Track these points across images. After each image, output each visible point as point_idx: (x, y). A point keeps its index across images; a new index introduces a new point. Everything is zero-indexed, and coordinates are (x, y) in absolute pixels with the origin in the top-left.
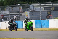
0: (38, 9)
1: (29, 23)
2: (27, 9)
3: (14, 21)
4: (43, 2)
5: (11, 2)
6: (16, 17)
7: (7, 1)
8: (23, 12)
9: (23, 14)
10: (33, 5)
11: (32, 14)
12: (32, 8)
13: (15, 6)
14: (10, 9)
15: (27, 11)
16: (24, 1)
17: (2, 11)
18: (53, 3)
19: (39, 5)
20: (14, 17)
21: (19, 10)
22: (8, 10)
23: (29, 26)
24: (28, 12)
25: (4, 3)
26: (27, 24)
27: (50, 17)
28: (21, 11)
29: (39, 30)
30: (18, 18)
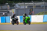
1: (27, 18)
4: (26, 1)
9: (10, 11)
13: (4, 5)
16: (11, 1)
18: (34, 2)
19: (23, 4)
20: (3, 13)
21: (7, 8)
23: (27, 20)
24: (14, 10)
26: (25, 18)
27: (32, 13)
30: (6, 14)
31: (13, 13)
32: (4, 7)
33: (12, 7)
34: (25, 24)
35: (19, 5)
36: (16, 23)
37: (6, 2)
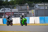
0: (42, 8)
2: (33, 8)
3: (11, 18)
4: (46, 2)
5: (20, 2)
6: (24, 14)
7: (17, 1)
8: (30, 10)
9: (30, 12)
10: (38, 4)
11: (37, 12)
12: (37, 7)
14: (19, 8)
15: (33, 9)
17: (12, 9)
19: (43, 4)
22: (17, 8)
23: (24, 22)
25: (14, 2)
28: (28, 9)
29: (43, 25)
31: (32, 14)
32: (23, 7)
33: (32, 7)
34: (22, 25)
35: (39, 5)
36: (10, 24)
37: (25, 2)
